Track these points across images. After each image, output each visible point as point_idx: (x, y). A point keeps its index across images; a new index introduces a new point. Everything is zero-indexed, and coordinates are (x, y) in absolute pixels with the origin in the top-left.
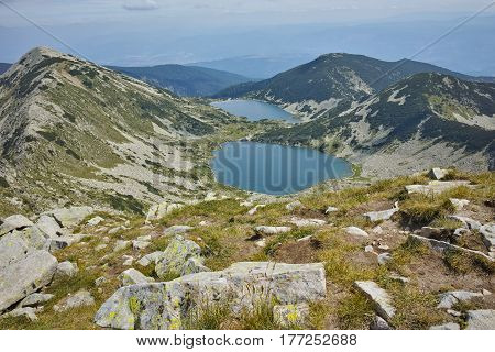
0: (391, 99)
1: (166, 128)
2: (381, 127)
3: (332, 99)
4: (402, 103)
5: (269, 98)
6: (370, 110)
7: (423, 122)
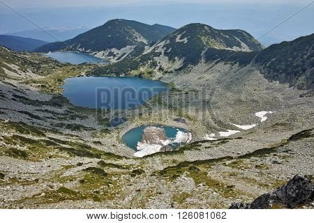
0: (178, 40)
1: (15, 71)
2: (176, 58)
3: (128, 47)
4: (186, 42)
5: (80, 49)
6: (165, 48)
7: (203, 52)
